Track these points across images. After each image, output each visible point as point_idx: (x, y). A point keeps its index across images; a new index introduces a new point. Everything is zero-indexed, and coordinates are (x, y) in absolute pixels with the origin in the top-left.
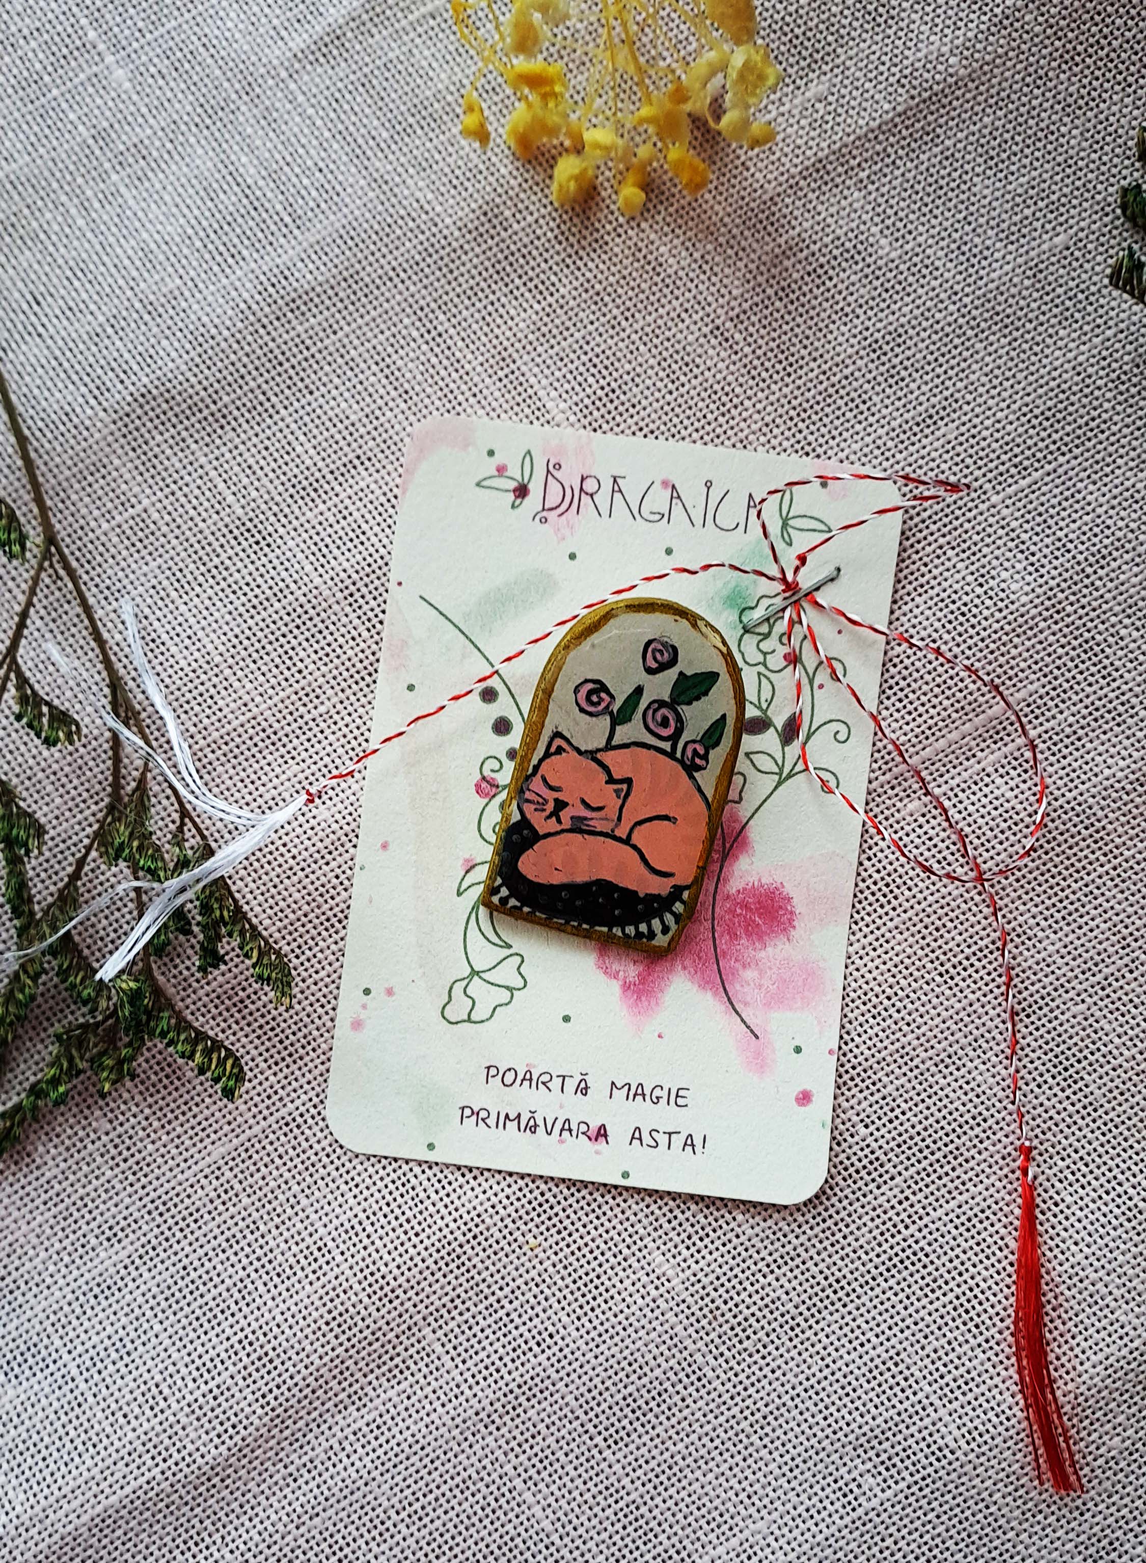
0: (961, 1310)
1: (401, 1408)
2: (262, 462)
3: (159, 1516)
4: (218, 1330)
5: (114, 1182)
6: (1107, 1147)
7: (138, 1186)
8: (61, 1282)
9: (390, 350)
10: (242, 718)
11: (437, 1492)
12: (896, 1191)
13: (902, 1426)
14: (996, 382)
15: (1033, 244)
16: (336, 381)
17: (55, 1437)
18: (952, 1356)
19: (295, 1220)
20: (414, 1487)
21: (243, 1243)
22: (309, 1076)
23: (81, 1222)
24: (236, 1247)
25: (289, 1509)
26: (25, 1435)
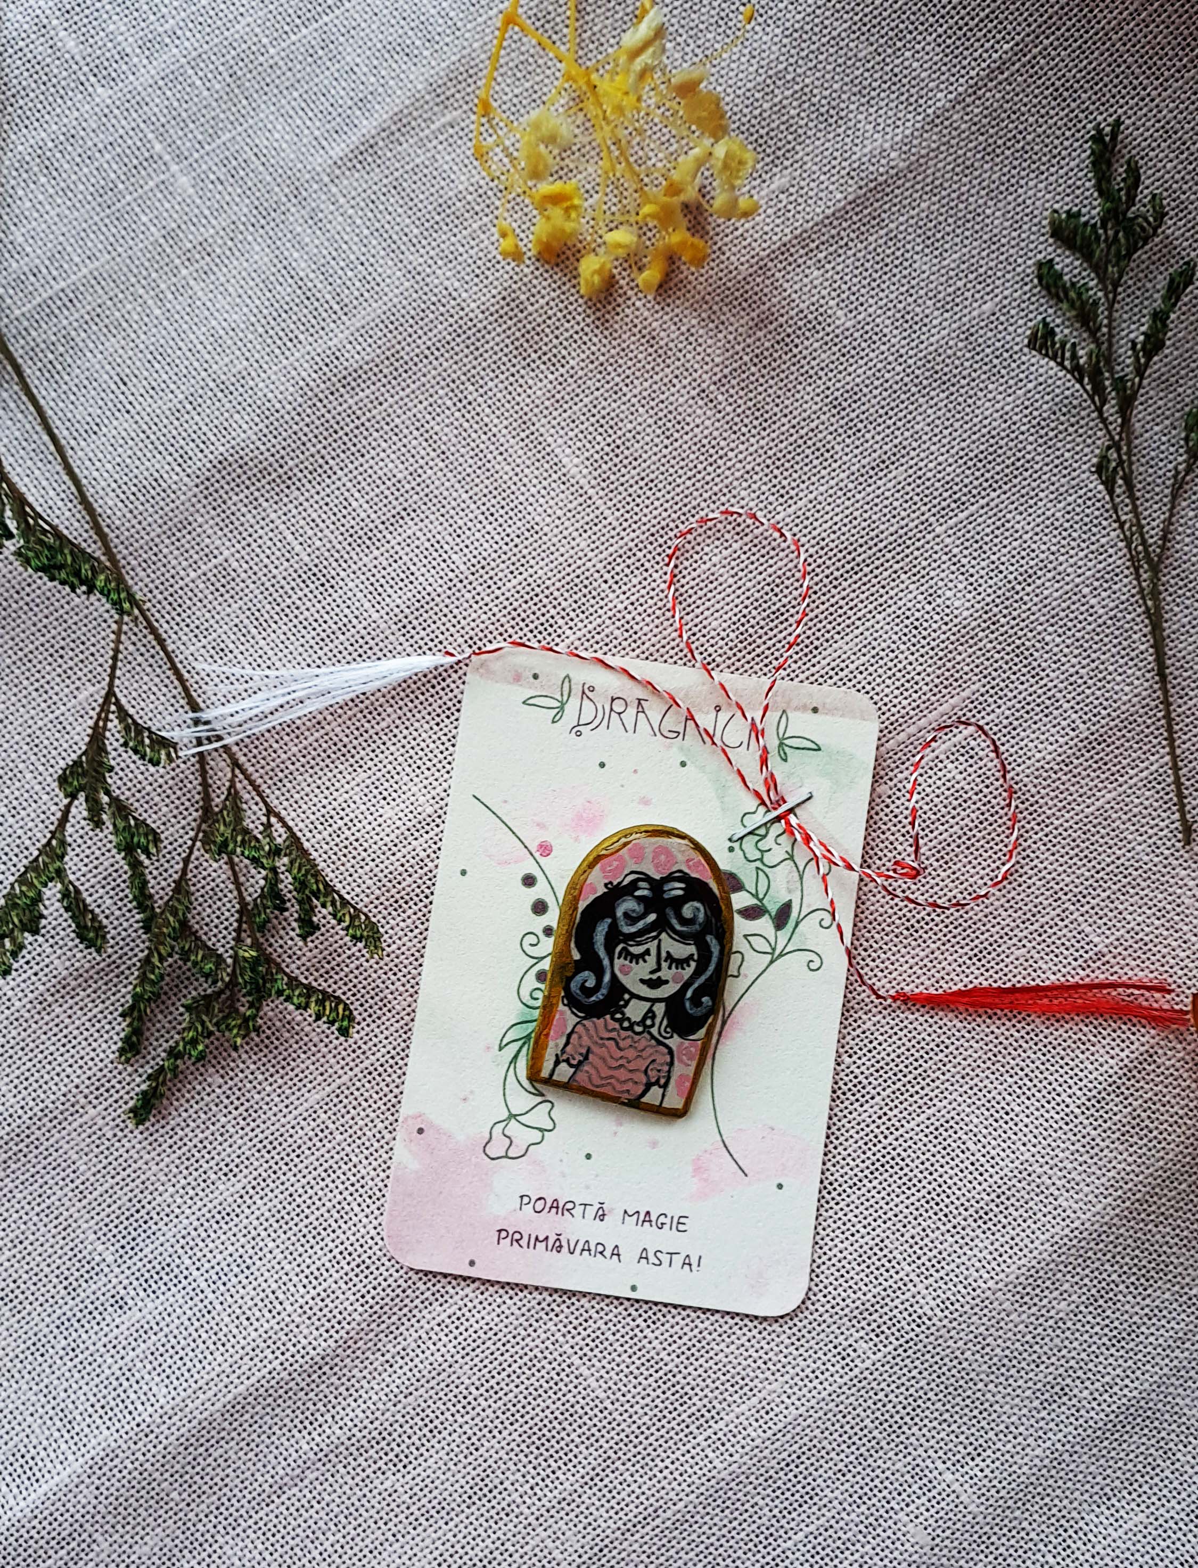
0: (932, 1203)
1: (476, 1302)
2: (324, 516)
3: (280, 1401)
4: (322, 1244)
5: (228, 1127)
6: (1048, 1065)
7: (248, 1129)
8: (188, 1212)
9: (428, 417)
10: (317, 735)
11: (509, 1370)
12: (876, 1108)
13: (888, 1300)
14: (937, 431)
15: (965, 311)
16: (384, 445)
17: (190, 1340)
18: (927, 1240)
19: (381, 1151)
20: (490, 1367)
21: (339, 1172)
22: (386, 1033)
23: (202, 1161)
24: (333, 1176)
25: (387, 1390)
26: (164, 1340)
